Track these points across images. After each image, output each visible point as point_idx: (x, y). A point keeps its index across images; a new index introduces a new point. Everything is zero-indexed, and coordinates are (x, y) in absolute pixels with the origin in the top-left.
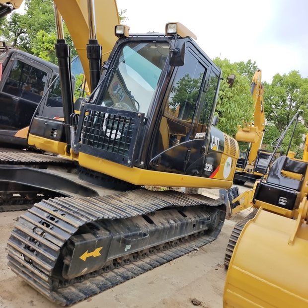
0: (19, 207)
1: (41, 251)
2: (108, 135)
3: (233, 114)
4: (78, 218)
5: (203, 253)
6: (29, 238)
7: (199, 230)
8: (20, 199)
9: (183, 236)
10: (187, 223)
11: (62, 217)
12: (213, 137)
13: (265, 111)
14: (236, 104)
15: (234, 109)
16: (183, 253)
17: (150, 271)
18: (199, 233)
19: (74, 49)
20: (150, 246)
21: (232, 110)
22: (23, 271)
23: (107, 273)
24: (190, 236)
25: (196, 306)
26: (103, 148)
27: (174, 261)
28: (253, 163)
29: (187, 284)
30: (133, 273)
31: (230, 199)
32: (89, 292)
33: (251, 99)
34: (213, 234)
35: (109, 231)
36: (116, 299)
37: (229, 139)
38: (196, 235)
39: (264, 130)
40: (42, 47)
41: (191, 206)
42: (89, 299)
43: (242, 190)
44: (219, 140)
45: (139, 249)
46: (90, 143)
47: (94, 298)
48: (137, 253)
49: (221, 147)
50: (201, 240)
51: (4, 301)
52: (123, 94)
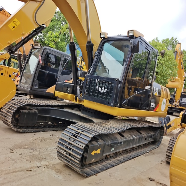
0: (51, 129)
1: (74, 149)
2: (100, 90)
3: (165, 73)
4: (90, 133)
5: (152, 154)
6: (68, 143)
7: (149, 141)
8: (51, 125)
9: (140, 144)
10: (142, 137)
11: (82, 133)
12: (155, 88)
13: (184, 68)
14: (167, 67)
15: (165, 70)
16: (141, 154)
17: (124, 163)
18: (149, 143)
19: (67, 39)
20: (123, 149)
21: (164, 71)
22: (65, 159)
23: (102, 162)
24: (144, 144)
25: (152, 181)
26: (97, 97)
27: (136, 158)
28: (178, 101)
29: (145, 170)
30: (115, 163)
31: (165, 124)
32: (96, 171)
33: (176, 63)
34: (157, 144)
35: (103, 140)
36: (109, 175)
37: (163, 88)
38: (147, 144)
39: (184, 80)
40: (51, 40)
41: (144, 127)
42: (96, 175)
43: (172, 118)
44: (158, 90)
45: (118, 151)
46: (90, 95)
47: (99, 174)
48: (116, 153)
49: (159, 93)
50: (150, 147)
51: (57, 173)
52: (101, 65)
